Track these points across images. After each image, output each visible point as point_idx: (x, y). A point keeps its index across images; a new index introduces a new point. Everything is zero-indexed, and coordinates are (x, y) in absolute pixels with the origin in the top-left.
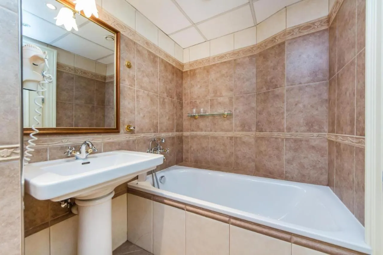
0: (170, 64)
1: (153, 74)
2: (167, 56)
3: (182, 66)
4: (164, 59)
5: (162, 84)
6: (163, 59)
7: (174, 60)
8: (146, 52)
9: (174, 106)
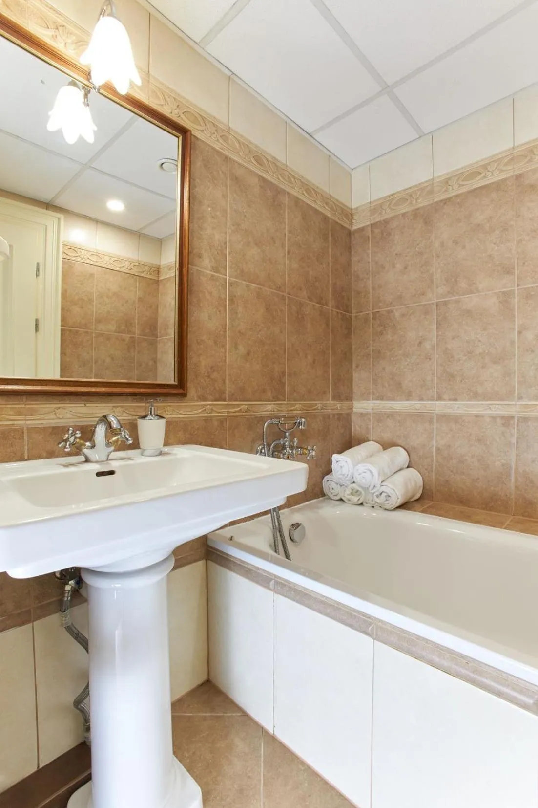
0: (316, 211)
1: (273, 238)
2: (309, 189)
3: (349, 214)
4: (301, 198)
5: (295, 266)
6: (298, 198)
7: (327, 200)
8: (256, 180)
9: (327, 325)
